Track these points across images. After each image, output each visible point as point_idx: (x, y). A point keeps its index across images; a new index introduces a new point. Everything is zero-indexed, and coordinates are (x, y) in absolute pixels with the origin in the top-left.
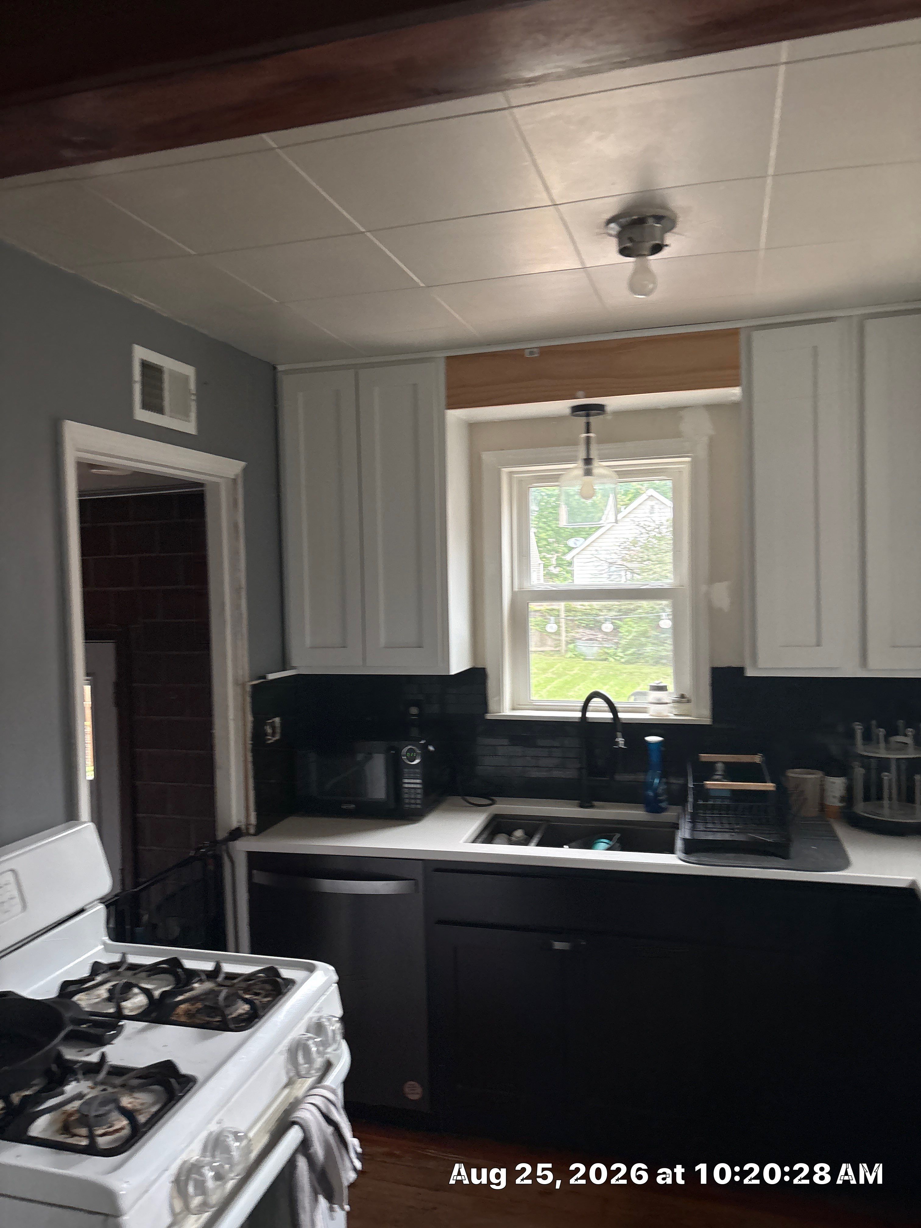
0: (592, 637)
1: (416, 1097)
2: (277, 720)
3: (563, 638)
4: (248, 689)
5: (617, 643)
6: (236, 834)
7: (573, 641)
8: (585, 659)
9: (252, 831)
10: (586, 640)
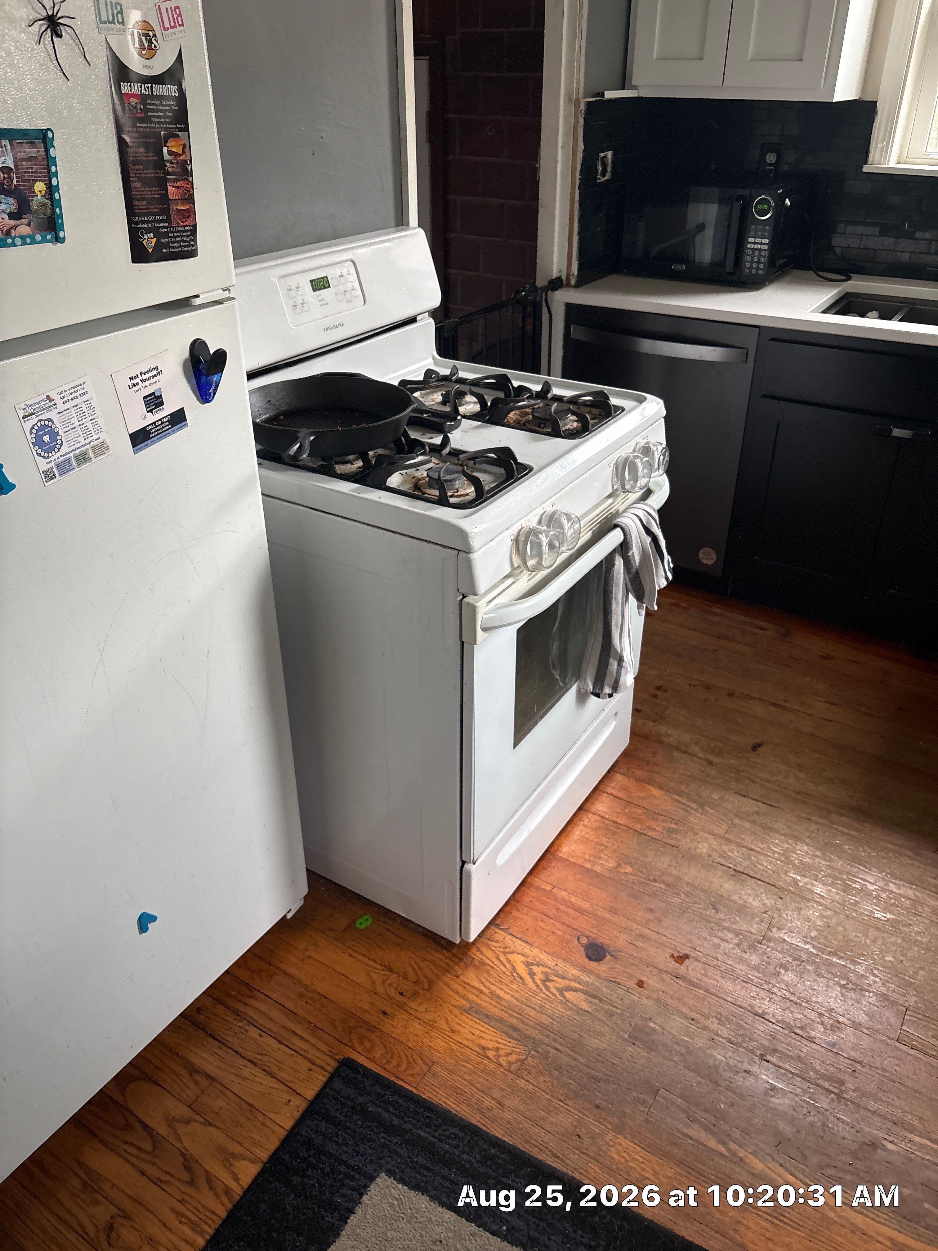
1: (711, 562)
2: (610, 154)
4: (583, 107)
6: (556, 284)
9: (573, 282)
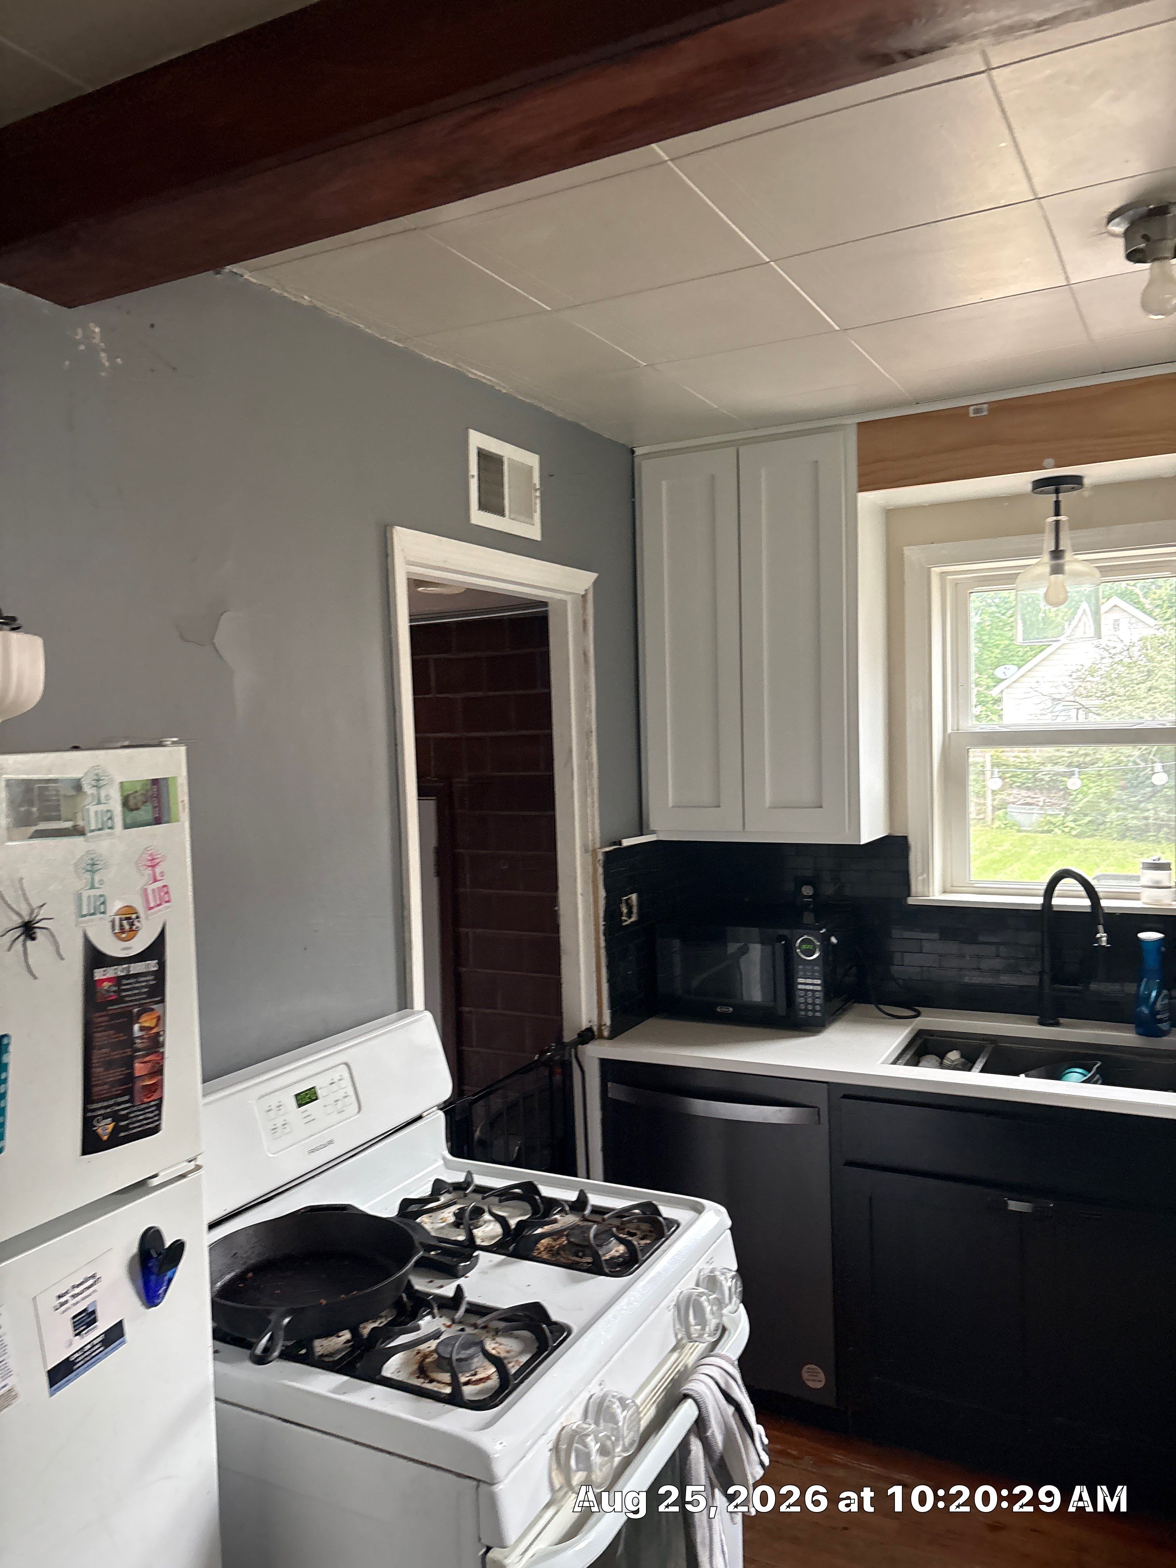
0: (1029, 800)
1: (820, 1385)
2: (634, 896)
3: (989, 802)
4: (600, 857)
5: (1066, 809)
6: (587, 1036)
7: (1003, 805)
8: (1019, 831)
9: (606, 1033)
10: (1022, 804)
